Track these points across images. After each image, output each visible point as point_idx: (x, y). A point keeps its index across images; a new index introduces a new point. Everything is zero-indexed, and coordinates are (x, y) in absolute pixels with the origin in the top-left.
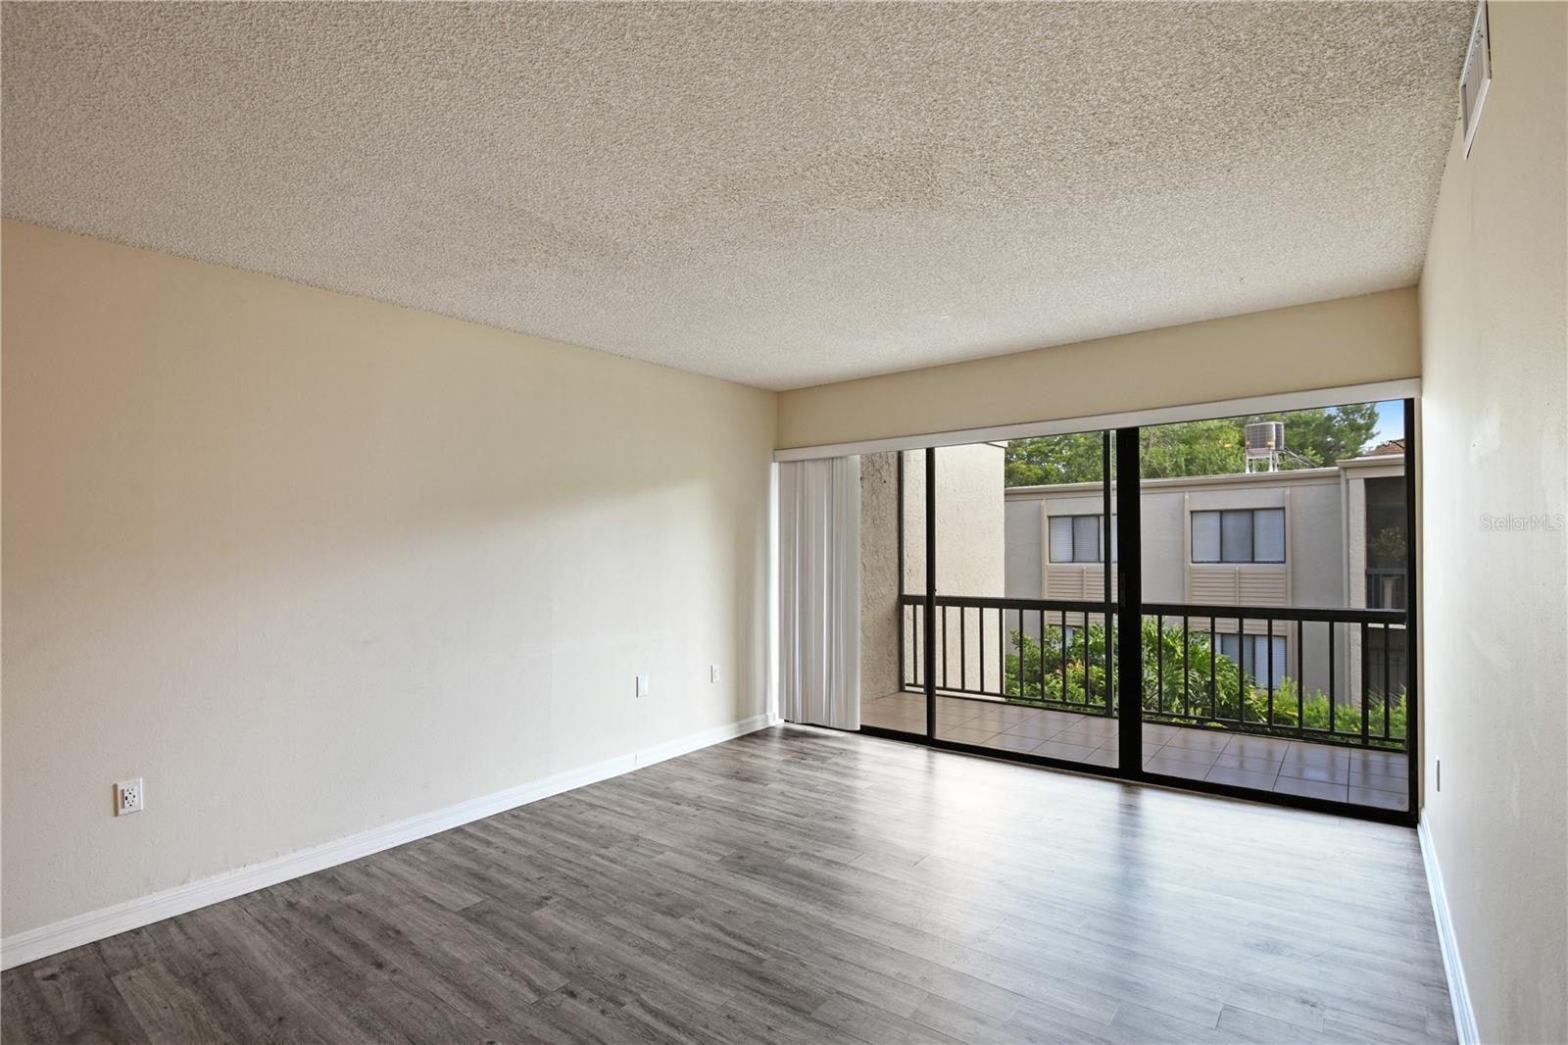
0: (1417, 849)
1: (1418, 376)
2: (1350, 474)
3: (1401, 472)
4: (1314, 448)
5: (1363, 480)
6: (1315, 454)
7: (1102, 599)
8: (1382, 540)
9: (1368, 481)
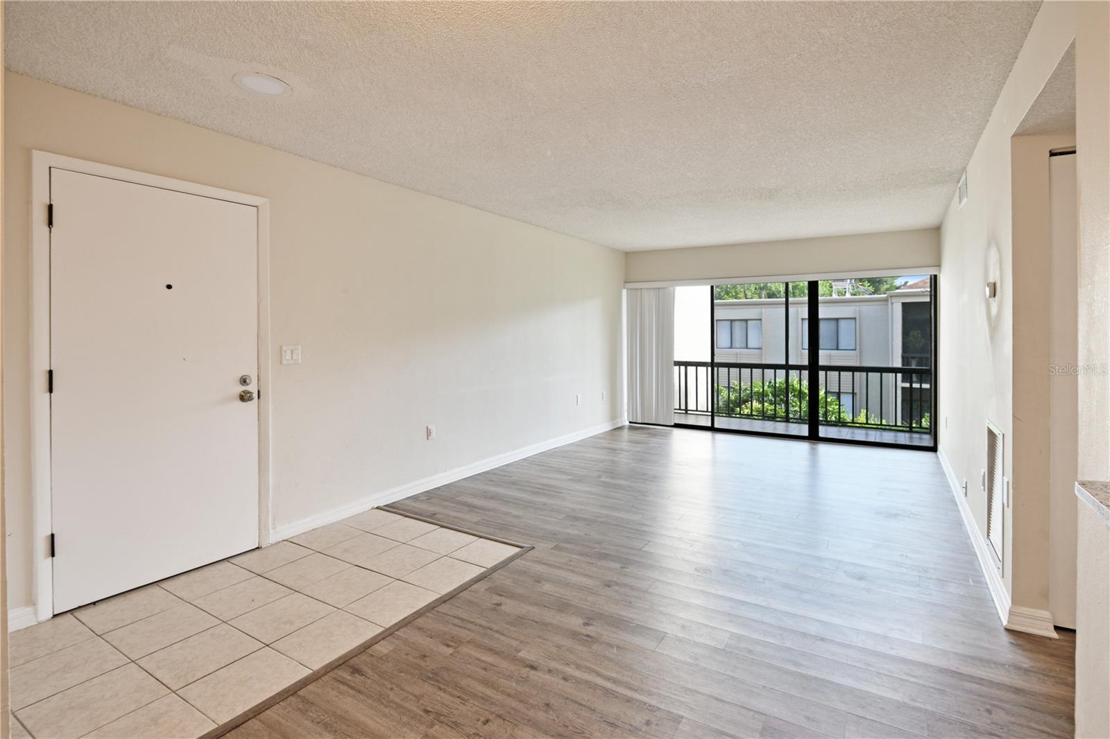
0: (938, 463)
1: (939, 266)
2: (894, 300)
3: (928, 300)
4: (869, 282)
5: (900, 304)
6: (869, 286)
7: (784, 363)
8: (911, 338)
9: (904, 304)
